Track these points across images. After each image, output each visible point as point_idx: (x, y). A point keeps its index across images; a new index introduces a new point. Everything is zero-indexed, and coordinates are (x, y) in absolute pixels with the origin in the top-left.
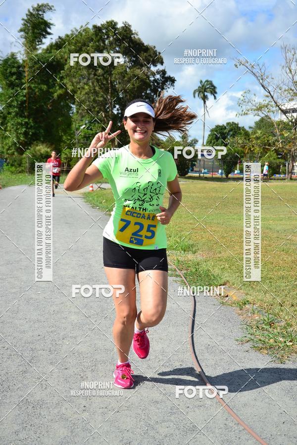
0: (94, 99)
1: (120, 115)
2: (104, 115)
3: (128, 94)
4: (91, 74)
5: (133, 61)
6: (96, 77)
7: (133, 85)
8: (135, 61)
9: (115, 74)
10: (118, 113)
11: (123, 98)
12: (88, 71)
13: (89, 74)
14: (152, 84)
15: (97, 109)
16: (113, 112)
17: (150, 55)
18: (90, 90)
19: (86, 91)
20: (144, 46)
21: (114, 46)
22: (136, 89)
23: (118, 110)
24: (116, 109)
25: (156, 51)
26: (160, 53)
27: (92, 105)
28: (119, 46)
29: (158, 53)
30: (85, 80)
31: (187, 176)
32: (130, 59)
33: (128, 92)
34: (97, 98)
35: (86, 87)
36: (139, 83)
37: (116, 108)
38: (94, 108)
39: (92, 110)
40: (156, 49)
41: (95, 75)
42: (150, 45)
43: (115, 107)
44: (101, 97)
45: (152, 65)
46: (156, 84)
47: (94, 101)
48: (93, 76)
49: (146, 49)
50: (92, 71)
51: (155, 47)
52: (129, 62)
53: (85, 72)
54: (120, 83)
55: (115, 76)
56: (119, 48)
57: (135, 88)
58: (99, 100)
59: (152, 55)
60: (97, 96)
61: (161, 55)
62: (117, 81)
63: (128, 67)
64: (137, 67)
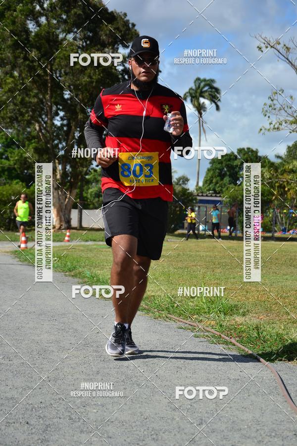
0: (23, 99)
1: (65, 128)
2: (37, 128)
3: (79, 93)
4: (19, 57)
5: (88, 38)
6: (27, 62)
7: (90, 77)
8: (93, 37)
9: (60, 58)
10: (62, 125)
11: (71, 98)
12: (14, 52)
13: (16, 58)
14: (120, 76)
15: (27, 117)
16: (53, 123)
17: (117, 29)
18: (16, 85)
19: (10, 86)
20: (108, 13)
21: (59, 11)
22: (94, 84)
23: (62, 119)
24: (58, 118)
25: (128, 21)
26: (134, 25)
27: (19, 110)
28: (67, 12)
29: (130, 26)
30: (8, 67)
31: (177, 233)
32: (85, 35)
33: (80, 90)
34: (27, 99)
35: (10, 80)
36: (99, 74)
37: (60, 116)
38: (22, 114)
39: (19, 118)
40: (127, 18)
41: (26, 58)
42: (118, 11)
43: (57, 114)
44: (34, 96)
45: (120, 45)
46: (126, 77)
47: (22, 102)
48: (22, 61)
49: (111, 17)
50: (20, 53)
51: (125, 15)
52: (81, 39)
53: (9, 55)
54: (66, 74)
55: (60, 61)
56: (67, 16)
57: (92, 82)
58: (30, 102)
59: (121, 28)
60: (27, 95)
61: (136, 28)
62: (63, 71)
63: (79, 47)
64: (97, 48)
